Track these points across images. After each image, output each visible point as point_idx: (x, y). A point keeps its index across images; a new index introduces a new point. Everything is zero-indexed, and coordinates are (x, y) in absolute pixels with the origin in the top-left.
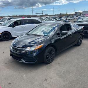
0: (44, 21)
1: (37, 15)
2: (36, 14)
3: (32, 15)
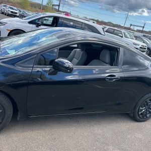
0: (122, 37)
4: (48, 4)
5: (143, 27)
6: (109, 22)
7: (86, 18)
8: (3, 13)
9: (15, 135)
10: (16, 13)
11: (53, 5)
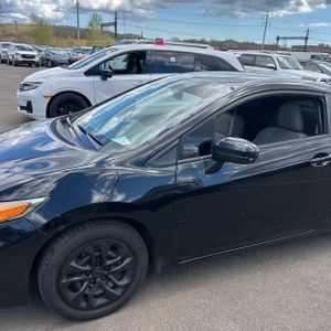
0: (275, 69)
1: (281, 43)
2: (278, 38)
3: (261, 42)
4: (91, 25)
5: (306, 38)
6: (227, 41)
7: (177, 40)
8: (4, 62)
9: (156, 303)
10: (33, 57)
11: (103, 25)
